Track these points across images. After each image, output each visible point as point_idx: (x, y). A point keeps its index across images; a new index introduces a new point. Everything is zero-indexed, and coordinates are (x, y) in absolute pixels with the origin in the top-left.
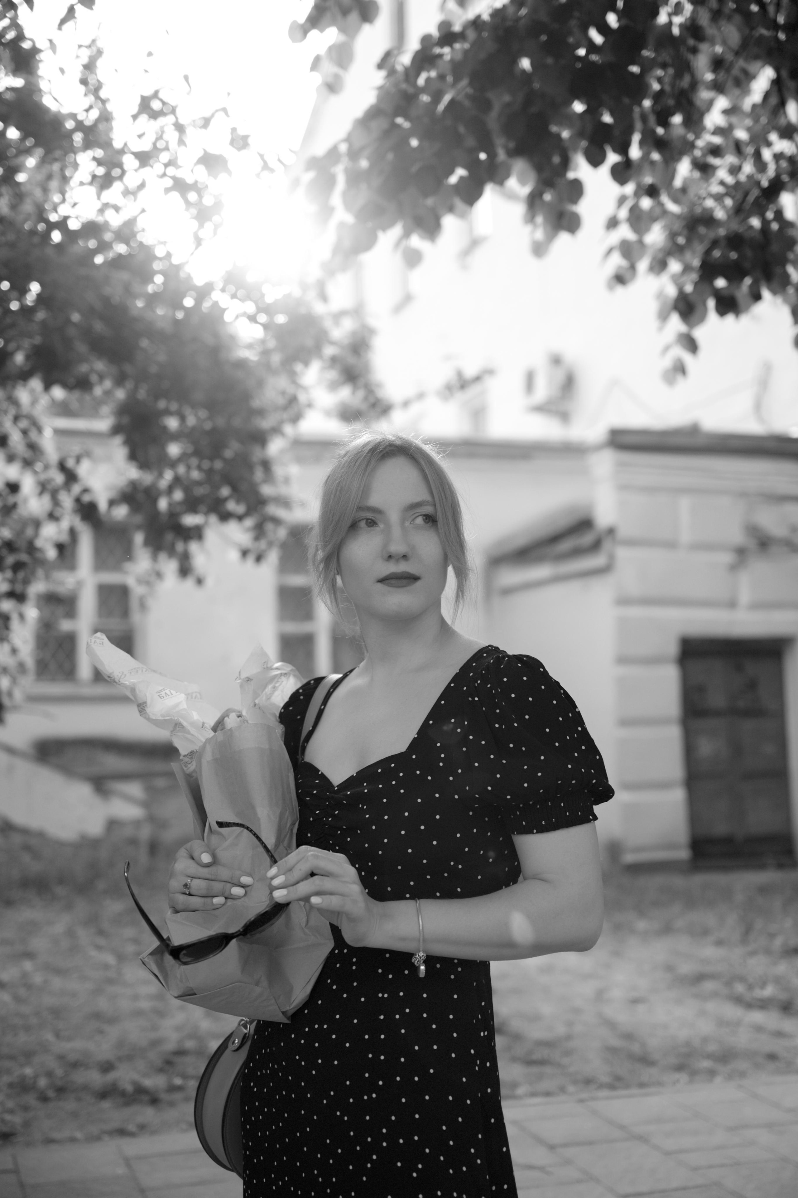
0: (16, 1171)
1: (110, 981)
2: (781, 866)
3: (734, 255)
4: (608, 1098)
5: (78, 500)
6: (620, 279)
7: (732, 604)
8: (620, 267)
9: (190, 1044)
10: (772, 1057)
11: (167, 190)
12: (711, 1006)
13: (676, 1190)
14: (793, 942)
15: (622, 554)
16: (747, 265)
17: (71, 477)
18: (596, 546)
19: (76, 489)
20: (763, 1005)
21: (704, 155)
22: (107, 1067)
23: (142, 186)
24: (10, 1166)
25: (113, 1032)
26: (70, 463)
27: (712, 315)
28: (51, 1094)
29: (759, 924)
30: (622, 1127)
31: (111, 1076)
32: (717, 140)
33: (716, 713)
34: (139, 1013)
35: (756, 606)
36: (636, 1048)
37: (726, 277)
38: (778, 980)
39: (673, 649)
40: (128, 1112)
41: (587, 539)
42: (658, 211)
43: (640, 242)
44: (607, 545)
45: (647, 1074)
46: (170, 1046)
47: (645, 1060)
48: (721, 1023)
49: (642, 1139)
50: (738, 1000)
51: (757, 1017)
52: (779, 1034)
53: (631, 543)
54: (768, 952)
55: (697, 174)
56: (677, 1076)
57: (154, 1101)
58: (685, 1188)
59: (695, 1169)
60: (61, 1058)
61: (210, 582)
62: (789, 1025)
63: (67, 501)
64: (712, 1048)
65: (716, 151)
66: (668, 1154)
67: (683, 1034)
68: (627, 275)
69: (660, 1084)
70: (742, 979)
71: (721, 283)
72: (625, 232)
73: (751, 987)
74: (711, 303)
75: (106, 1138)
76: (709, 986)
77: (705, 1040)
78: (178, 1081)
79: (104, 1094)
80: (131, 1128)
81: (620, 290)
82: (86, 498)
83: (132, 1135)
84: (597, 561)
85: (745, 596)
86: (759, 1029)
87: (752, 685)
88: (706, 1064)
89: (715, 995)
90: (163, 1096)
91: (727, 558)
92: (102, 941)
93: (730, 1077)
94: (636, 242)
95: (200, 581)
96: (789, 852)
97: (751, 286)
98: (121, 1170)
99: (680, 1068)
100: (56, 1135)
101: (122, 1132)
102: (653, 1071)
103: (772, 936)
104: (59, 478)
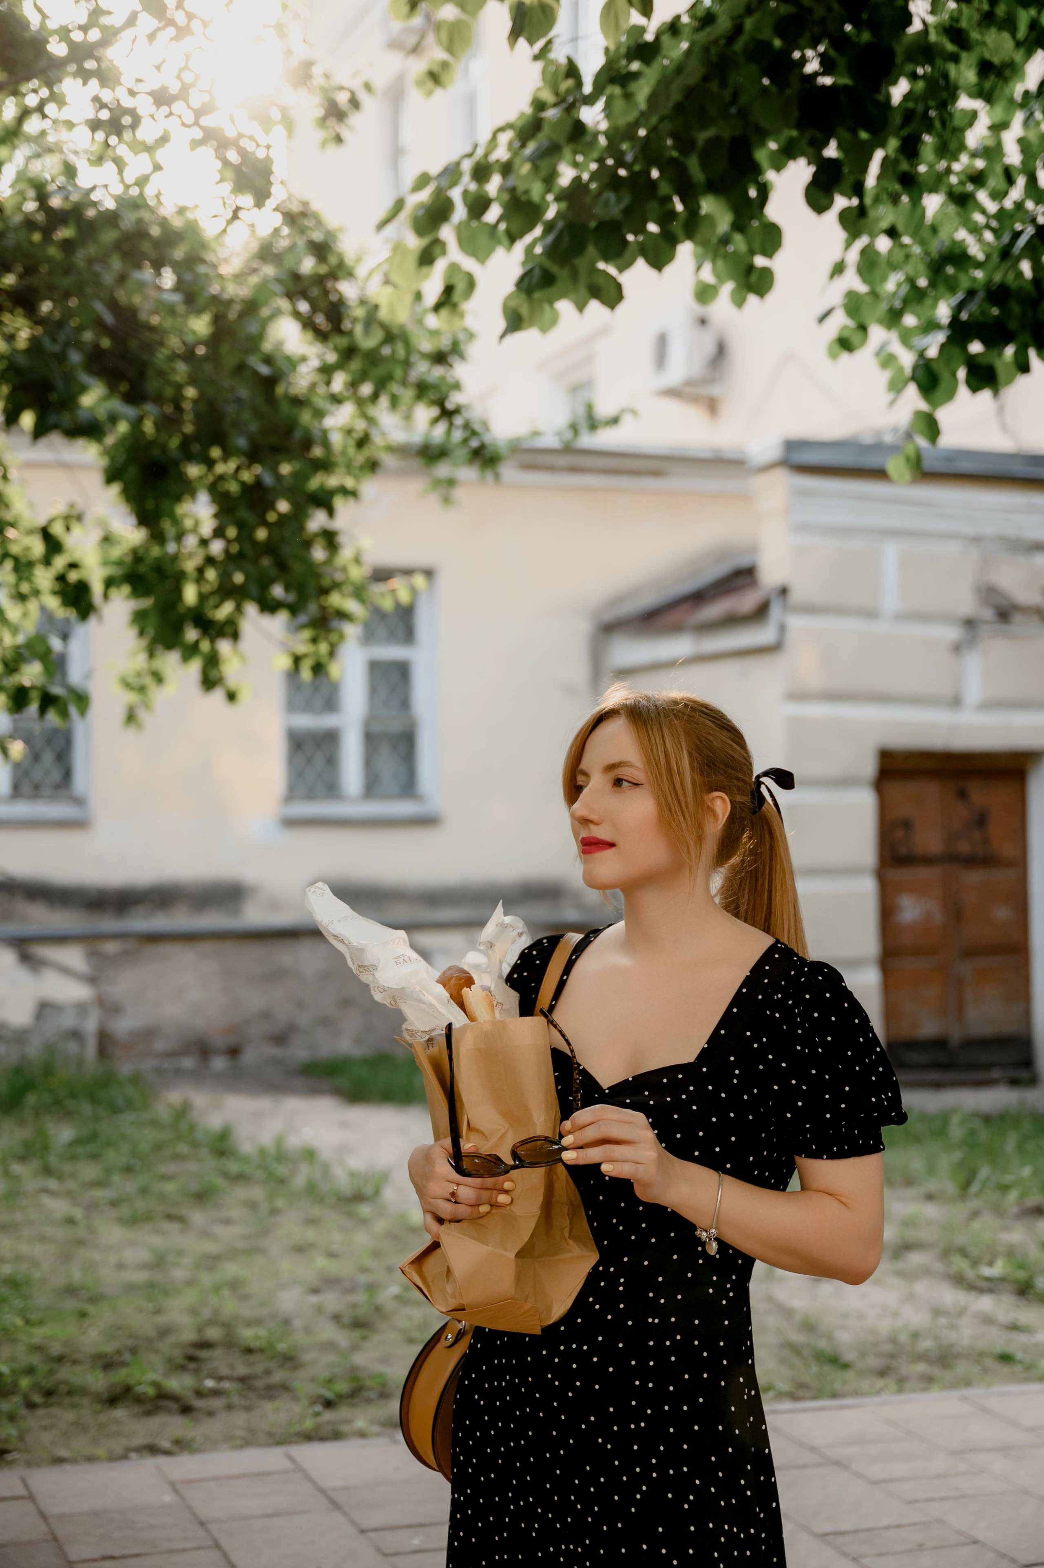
0: (31, 1497)
1: (80, 1243)
2: (1014, 1083)
3: (995, 311)
4: (791, 1411)
5: (61, 578)
6: (845, 344)
7: (956, 702)
8: (845, 327)
9: (213, 1333)
10: (1006, 1358)
11: (195, 144)
12: (921, 1287)
13: (887, 1528)
14: (1033, 1200)
15: (796, 623)
16: (1013, 325)
17: (53, 545)
18: (761, 612)
19: (60, 562)
20: (989, 1286)
21: (962, 183)
22: (108, 1363)
23: (164, 139)
24: (22, 1492)
25: (104, 1316)
26: (57, 529)
27: (963, 391)
28: (37, 1398)
29: (984, 1172)
30: (813, 1449)
31: (120, 1376)
32: (980, 164)
33: (928, 860)
34: (131, 1288)
35: (989, 705)
36: (822, 1344)
37: (984, 342)
38: (1010, 1253)
39: (869, 767)
40: (155, 1422)
41: (747, 601)
42: (899, 256)
43: (874, 294)
44: (776, 612)
45: (838, 1379)
46: (189, 1336)
47: (835, 1361)
48: (937, 1312)
49: (840, 1464)
50: (959, 1280)
51: (985, 1303)
52: (1015, 1327)
53: (810, 609)
54: (998, 1211)
55: (952, 209)
56: (880, 1383)
57: (186, 1410)
58: (898, 1526)
59: (912, 1502)
60: (38, 1349)
61: (244, 696)
62: (1028, 1314)
63: (44, 578)
64: (926, 1344)
65: (978, 179)
66: (874, 1483)
67: (885, 1326)
68: (855, 338)
69: (856, 1393)
70: (963, 1252)
71: (976, 347)
72: (852, 281)
73: (975, 1263)
74: (962, 373)
75: (133, 1455)
76: (916, 1259)
77: (915, 1336)
78: (210, 1383)
79: (113, 1400)
80: (166, 1444)
81: (845, 356)
82: (73, 577)
83: (168, 1453)
84: (763, 635)
85: (973, 692)
86: (987, 1320)
87: (981, 820)
88: (921, 1367)
89: (927, 1272)
90: (198, 1403)
91: (952, 633)
92: (52, 1184)
93: (952, 1386)
94: (866, 294)
95: (231, 696)
96: (1027, 1062)
97: (1016, 354)
98: (168, 1498)
99: (883, 1373)
100: (63, 1453)
101: (153, 1450)
102: (849, 1375)
103: (1004, 1188)
104: (38, 548)
